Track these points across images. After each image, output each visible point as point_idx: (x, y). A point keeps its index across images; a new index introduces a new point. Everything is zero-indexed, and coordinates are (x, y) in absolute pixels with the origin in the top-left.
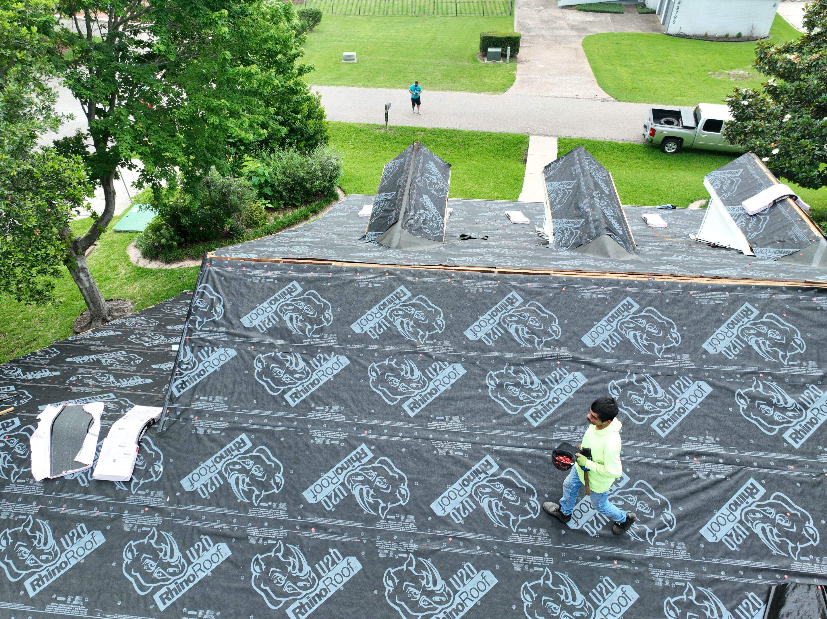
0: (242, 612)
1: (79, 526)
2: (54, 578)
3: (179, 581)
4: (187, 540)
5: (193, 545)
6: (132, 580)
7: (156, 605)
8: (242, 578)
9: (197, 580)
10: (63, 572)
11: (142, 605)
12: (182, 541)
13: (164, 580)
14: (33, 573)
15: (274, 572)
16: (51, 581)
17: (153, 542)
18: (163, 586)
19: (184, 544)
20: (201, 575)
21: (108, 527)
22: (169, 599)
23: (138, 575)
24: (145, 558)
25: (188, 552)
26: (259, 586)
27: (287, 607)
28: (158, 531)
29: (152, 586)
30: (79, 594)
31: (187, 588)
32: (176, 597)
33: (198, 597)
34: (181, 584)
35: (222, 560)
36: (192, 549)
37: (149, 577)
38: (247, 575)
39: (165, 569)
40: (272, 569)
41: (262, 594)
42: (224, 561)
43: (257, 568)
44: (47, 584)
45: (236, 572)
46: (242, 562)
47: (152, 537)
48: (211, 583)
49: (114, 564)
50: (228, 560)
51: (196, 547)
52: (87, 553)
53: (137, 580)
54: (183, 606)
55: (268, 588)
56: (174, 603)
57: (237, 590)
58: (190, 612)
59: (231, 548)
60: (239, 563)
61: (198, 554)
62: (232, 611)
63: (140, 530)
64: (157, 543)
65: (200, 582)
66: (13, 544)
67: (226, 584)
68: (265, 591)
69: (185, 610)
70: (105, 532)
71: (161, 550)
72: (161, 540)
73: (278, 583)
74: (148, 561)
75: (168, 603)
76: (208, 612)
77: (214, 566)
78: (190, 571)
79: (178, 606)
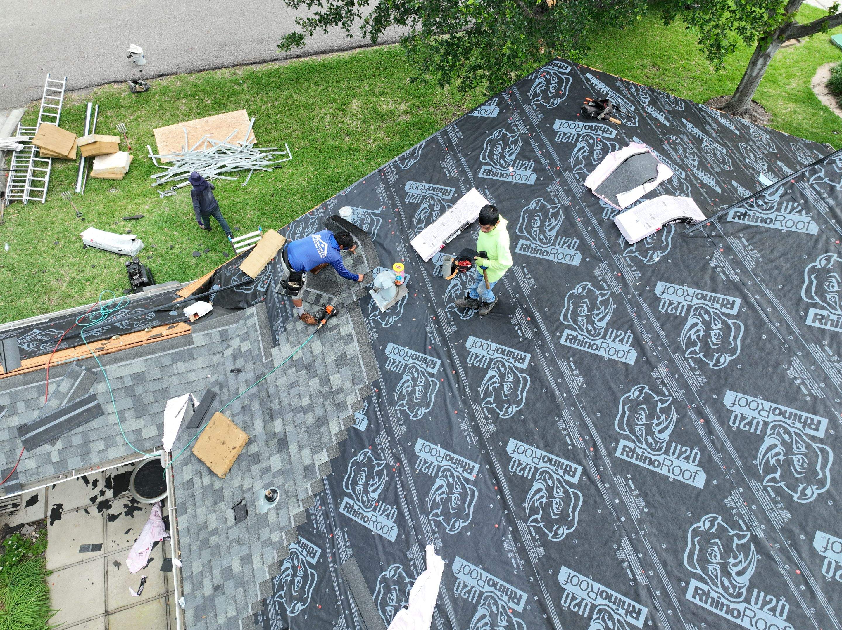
0: (597, 404)
1: (576, 239)
2: (534, 255)
3: (587, 340)
4: (619, 322)
5: (618, 330)
6: (566, 306)
7: (561, 336)
8: (621, 386)
9: (596, 352)
10: (541, 256)
11: (555, 326)
12: (615, 319)
13: (580, 328)
14: (529, 240)
15: (643, 409)
16: (532, 255)
17: (600, 298)
18: (576, 330)
19: (614, 322)
20: (602, 353)
21: (588, 259)
22: (571, 343)
23: (572, 307)
24: (585, 303)
25: (611, 330)
26: (624, 404)
27: (624, 439)
28: (610, 296)
29: (571, 323)
30: (536, 279)
31: (586, 349)
32: (575, 346)
33: (585, 362)
34: (586, 342)
35: (623, 360)
36: (615, 331)
37: (575, 315)
38: (626, 388)
39: (588, 323)
40: (644, 406)
41: (620, 411)
42: (624, 363)
43: (637, 393)
44: (528, 254)
45: (622, 378)
46: (632, 378)
47: (603, 295)
48: (601, 365)
49: (567, 285)
50: (626, 365)
51: (619, 333)
52: (563, 261)
53: (568, 309)
54: (573, 356)
55: (627, 413)
56: (570, 348)
57: (610, 388)
58: (572, 364)
59: (637, 361)
60: (630, 376)
61: (615, 338)
62: (592, 395)
63: (601, 283)
64: (601, 302)
65: (597, 355)
66: (538, 211)
67: (608, 376)
68: (624, 412)
69: (571, 359)
70: (583, 260)
71: (598, 309)
72: (605, 303)
73: (638, 419)
74: (585, 306)
75: (568, 344)
76: (581, 377)
77: (615, 357)
78: (599, 342)
79: (571, 352)
